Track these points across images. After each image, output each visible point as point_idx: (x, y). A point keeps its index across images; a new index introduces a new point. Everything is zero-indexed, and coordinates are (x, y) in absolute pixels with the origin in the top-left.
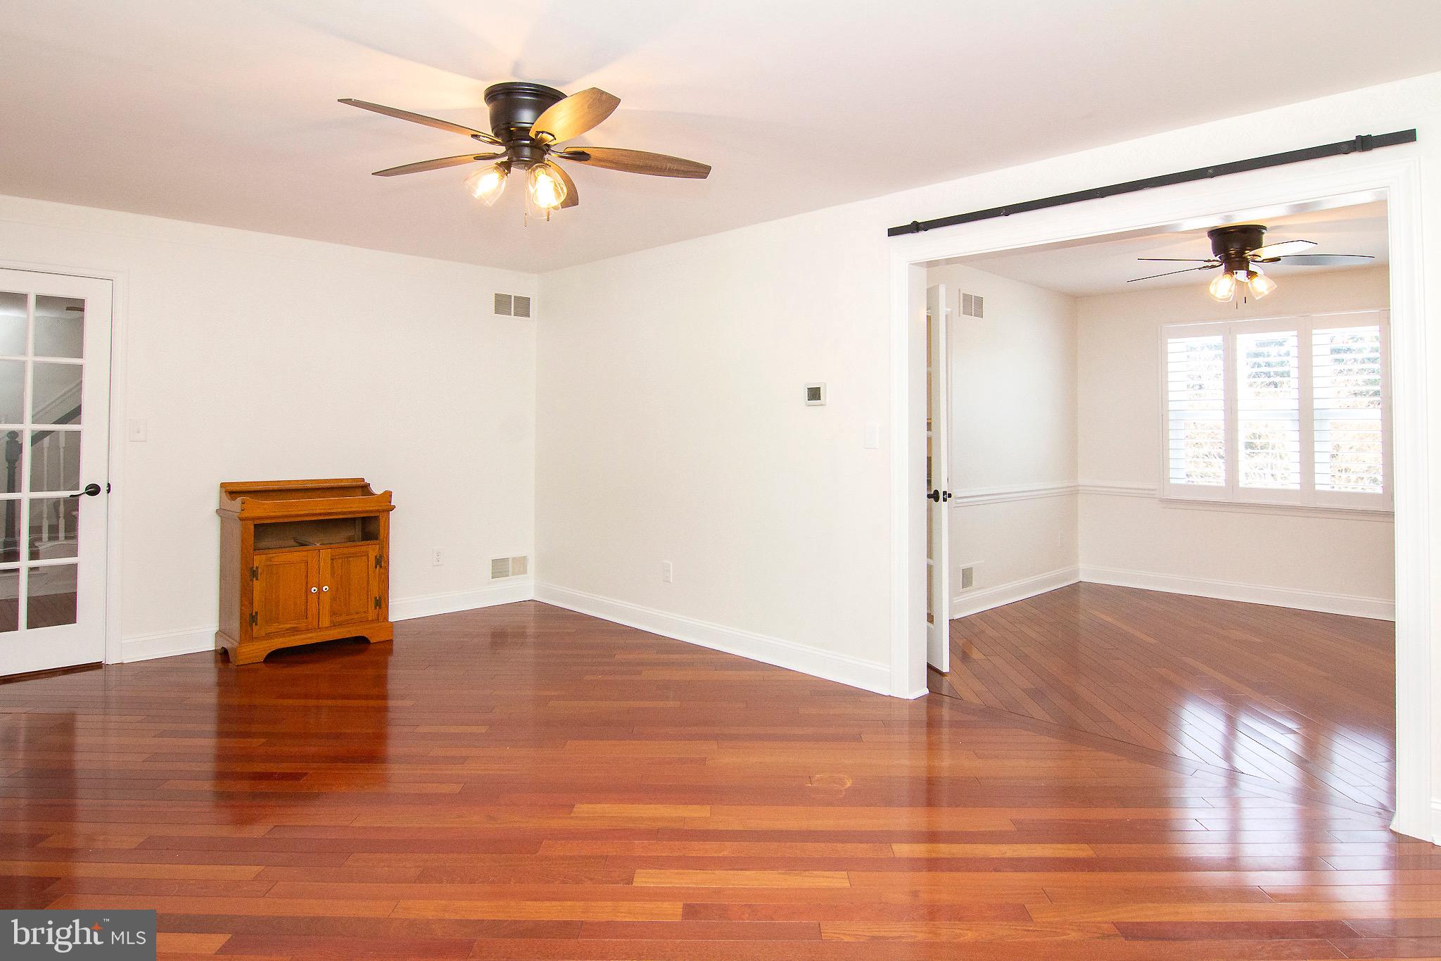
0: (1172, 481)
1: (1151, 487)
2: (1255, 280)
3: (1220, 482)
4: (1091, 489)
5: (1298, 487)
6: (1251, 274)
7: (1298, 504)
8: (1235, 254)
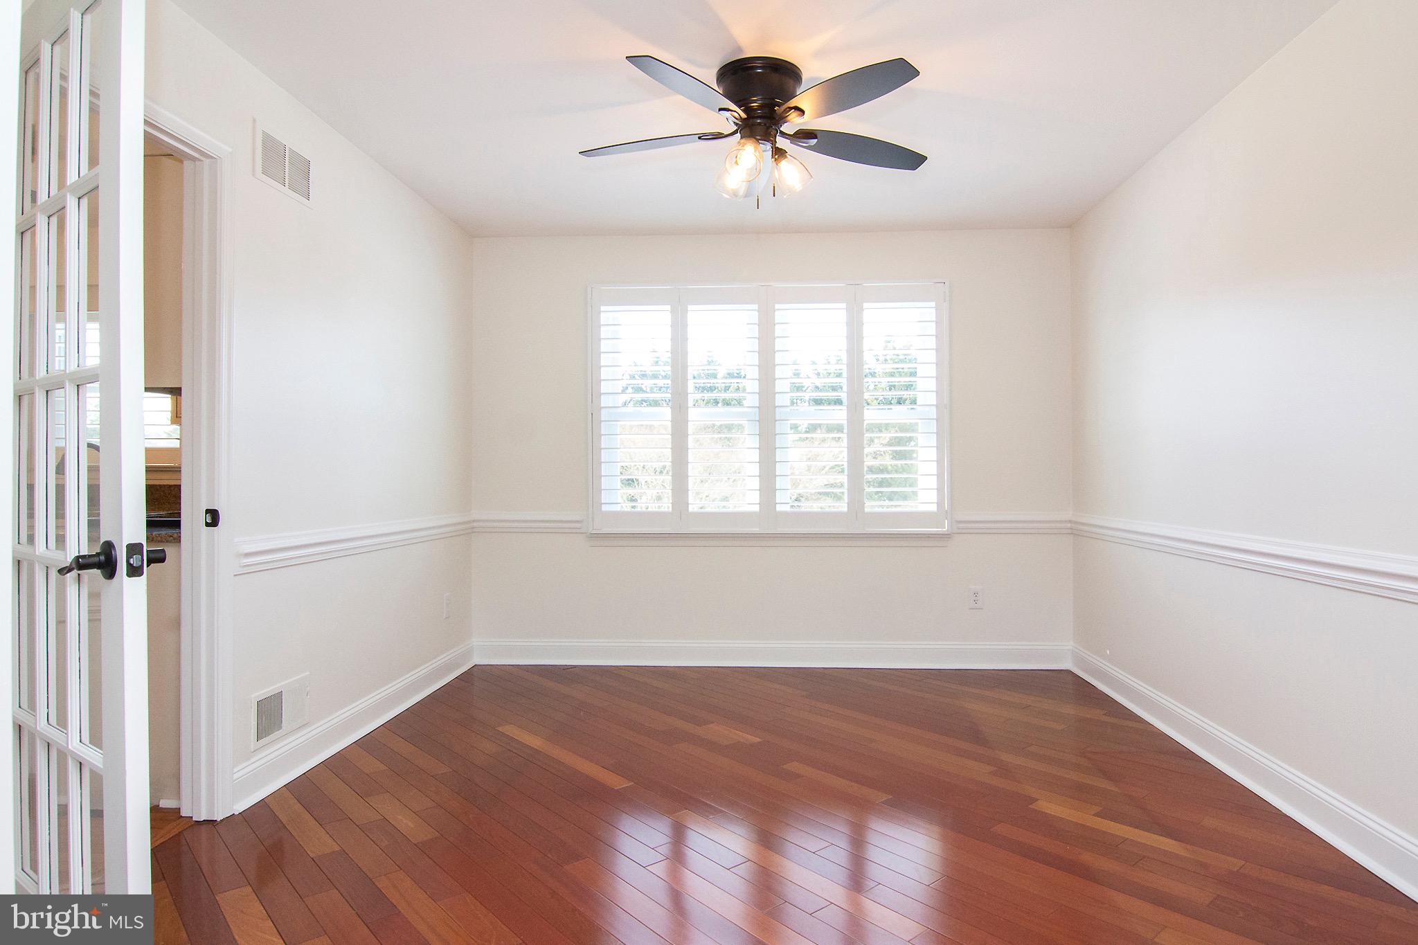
0: (604, 508)
1: (575, 518)
2: (784, 163)
3: (666, 506)
4: (496, 524)
5: (756, 508)
6: (779, 153)
7: (756, 530)
8: (760, 107)
